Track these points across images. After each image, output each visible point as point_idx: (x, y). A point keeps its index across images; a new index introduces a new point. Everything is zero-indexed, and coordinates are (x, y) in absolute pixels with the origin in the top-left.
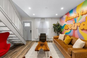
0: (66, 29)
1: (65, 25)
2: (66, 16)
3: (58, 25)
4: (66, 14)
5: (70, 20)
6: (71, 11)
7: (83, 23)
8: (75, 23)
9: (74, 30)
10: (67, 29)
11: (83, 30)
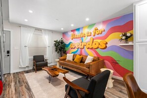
0: (72, 48)
1: (71, 43)
2: (72, 33)
3: (62, 42)
4: (72, 31)
5: (77, 38)
6: (78, 29)
7: (88, 43)
8: (82, 42)
9: (81, 48)
10: (74, 48)
11: (88, 48)
